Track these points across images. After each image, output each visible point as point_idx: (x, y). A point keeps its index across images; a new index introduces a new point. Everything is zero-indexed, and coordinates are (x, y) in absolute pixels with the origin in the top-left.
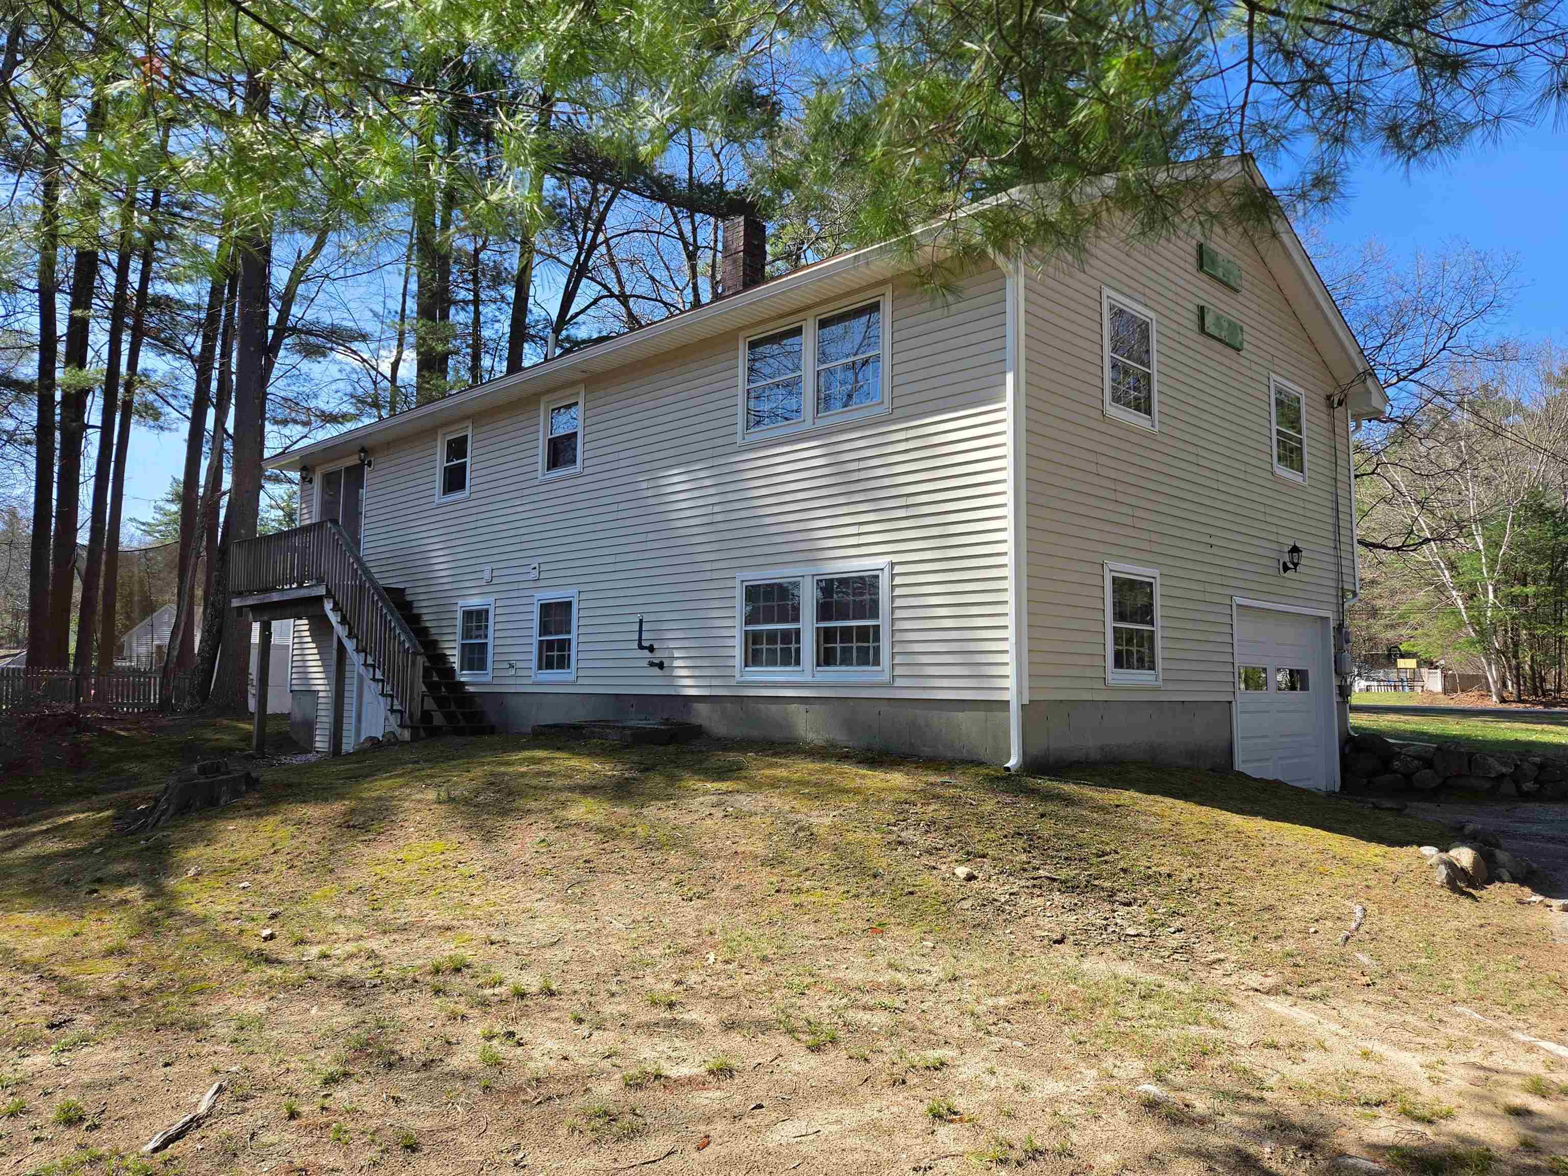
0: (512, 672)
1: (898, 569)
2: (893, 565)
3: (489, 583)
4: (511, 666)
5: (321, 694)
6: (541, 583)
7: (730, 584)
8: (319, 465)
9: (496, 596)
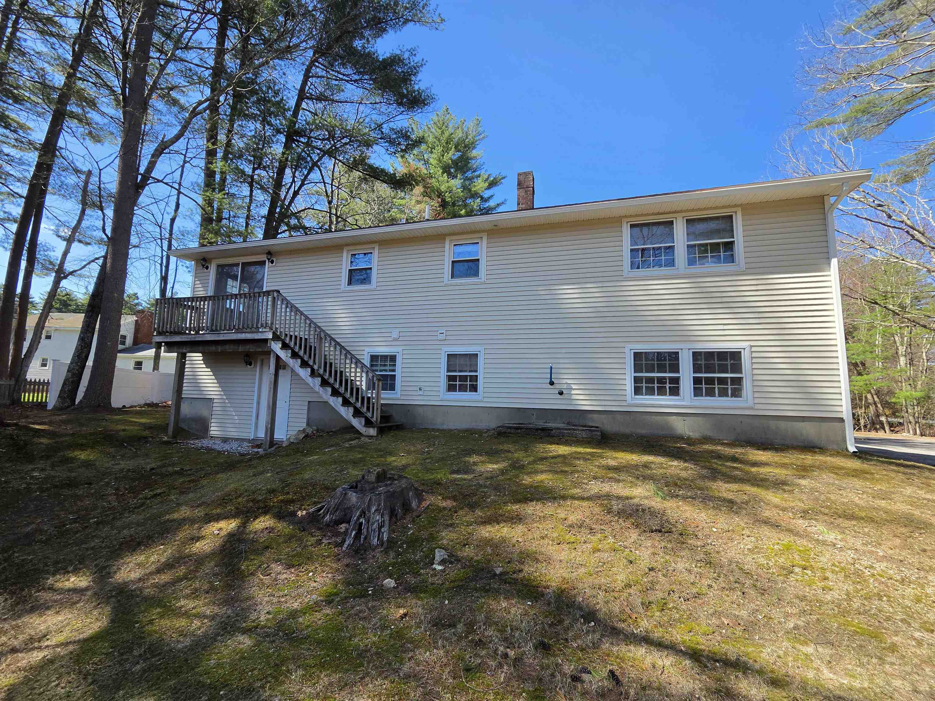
0: (421, 393)
1: (754, 349)
2: (751, 346)
3: (395, 340)
4: (420, 389)
5: (215, 401)
6: (446, 342)
7: (622, 350)
8: (215, 258)
9: (404, 347)
